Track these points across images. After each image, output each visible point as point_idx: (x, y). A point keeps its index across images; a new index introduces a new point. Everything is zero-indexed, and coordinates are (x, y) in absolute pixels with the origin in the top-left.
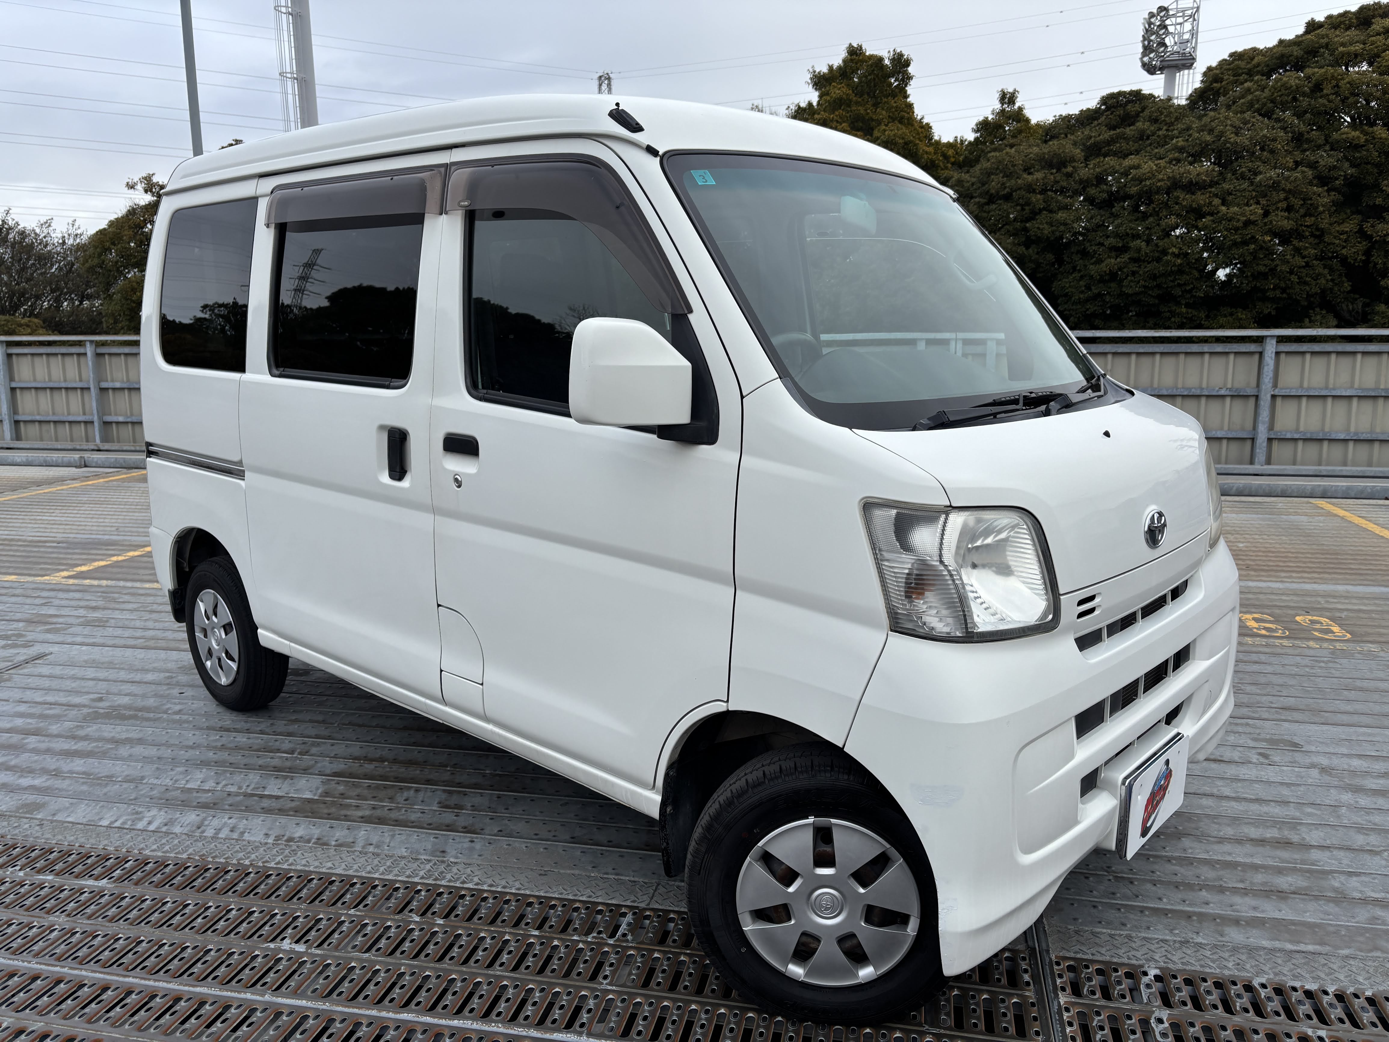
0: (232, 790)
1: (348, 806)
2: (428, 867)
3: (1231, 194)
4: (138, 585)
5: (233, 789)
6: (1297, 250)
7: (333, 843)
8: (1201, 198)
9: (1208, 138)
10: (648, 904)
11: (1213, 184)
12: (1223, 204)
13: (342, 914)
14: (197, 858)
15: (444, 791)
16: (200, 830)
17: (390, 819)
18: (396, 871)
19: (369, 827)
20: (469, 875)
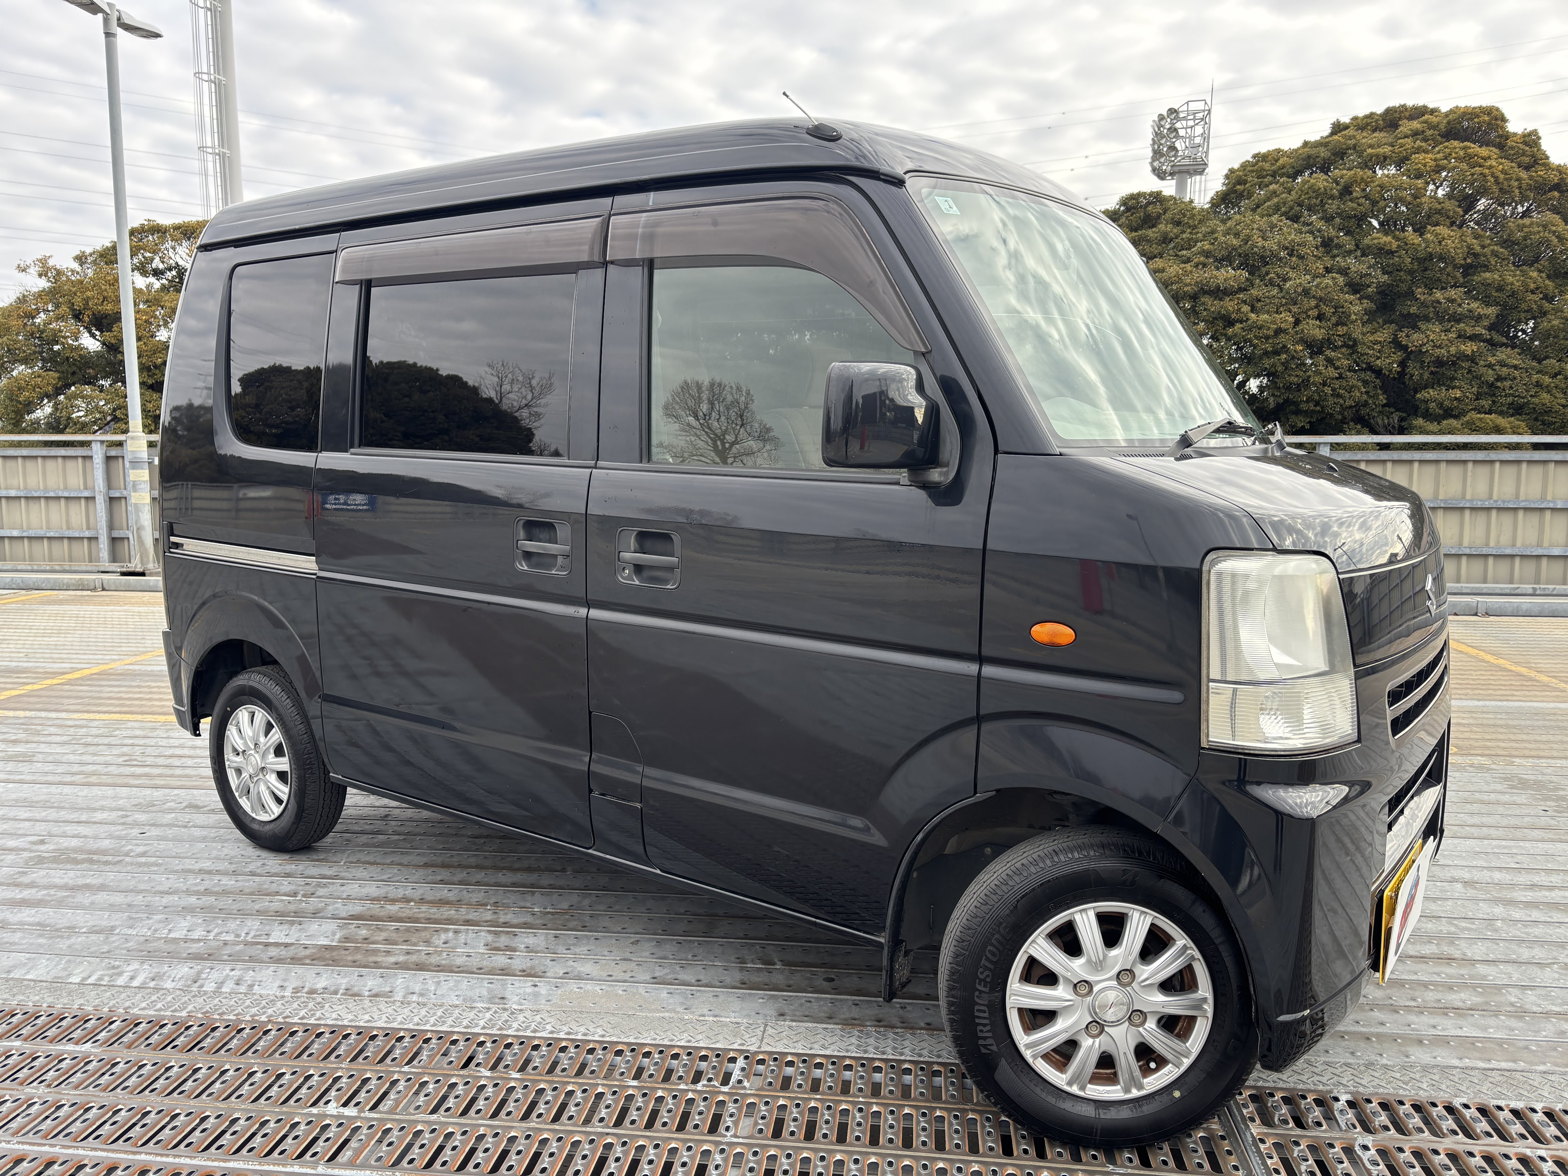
0: (227, 938)
1: (375, 952)
2: (488, 1015)
3: (1259, 300)
4: (64, 715)
5: (230, 937)
6: (1330, 361)
7: (367, 993)
8: (1229, 305)
9: (1235, 242)
10: (760, 1047)
11: (1241, 290)
12: (1252, 311)
13: (395, 1072)
14: (200, 1015)
15: (489, 931)
16: (197, 984)
17: (431, 964)
18: (450, 1021)
19: (408, 974)
20: (540, 1023)
